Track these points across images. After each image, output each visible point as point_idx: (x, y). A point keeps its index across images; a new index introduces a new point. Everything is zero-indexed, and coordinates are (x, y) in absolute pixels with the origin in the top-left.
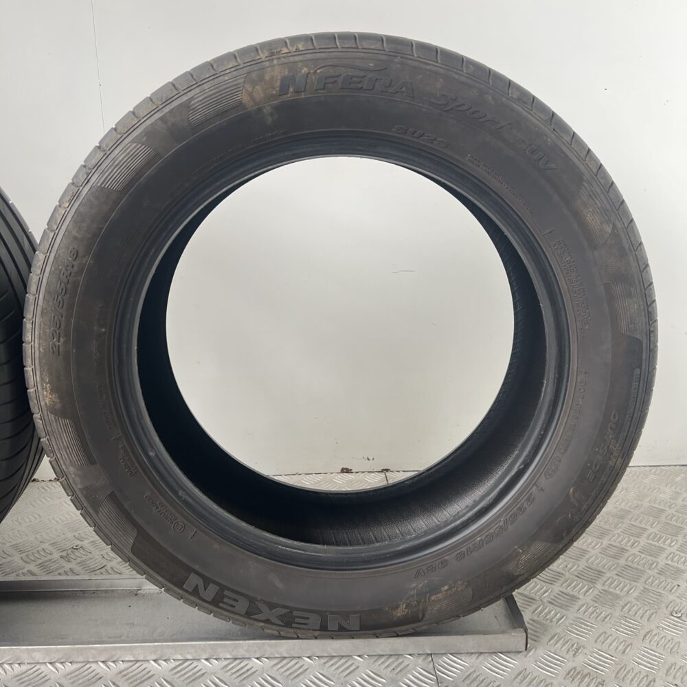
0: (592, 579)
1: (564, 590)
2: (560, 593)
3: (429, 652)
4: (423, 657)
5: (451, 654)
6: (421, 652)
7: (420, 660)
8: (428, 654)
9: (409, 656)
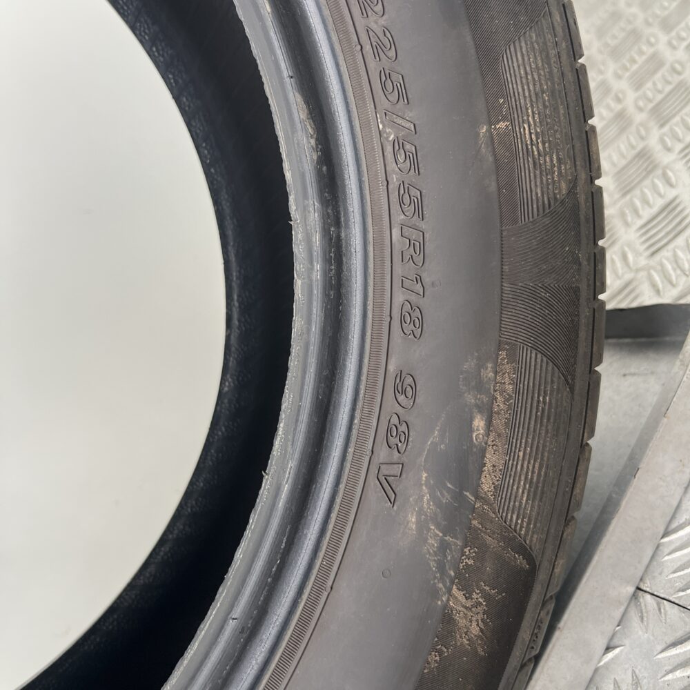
0: (646, 169)
1: (640, 222)
2: (644, 230)
3: (631, 589)
4: (633, 615)
5: (666, 534)
6: (617, 614)
7: (638, 632)
8: (634, 596)
9: (610, 655)
